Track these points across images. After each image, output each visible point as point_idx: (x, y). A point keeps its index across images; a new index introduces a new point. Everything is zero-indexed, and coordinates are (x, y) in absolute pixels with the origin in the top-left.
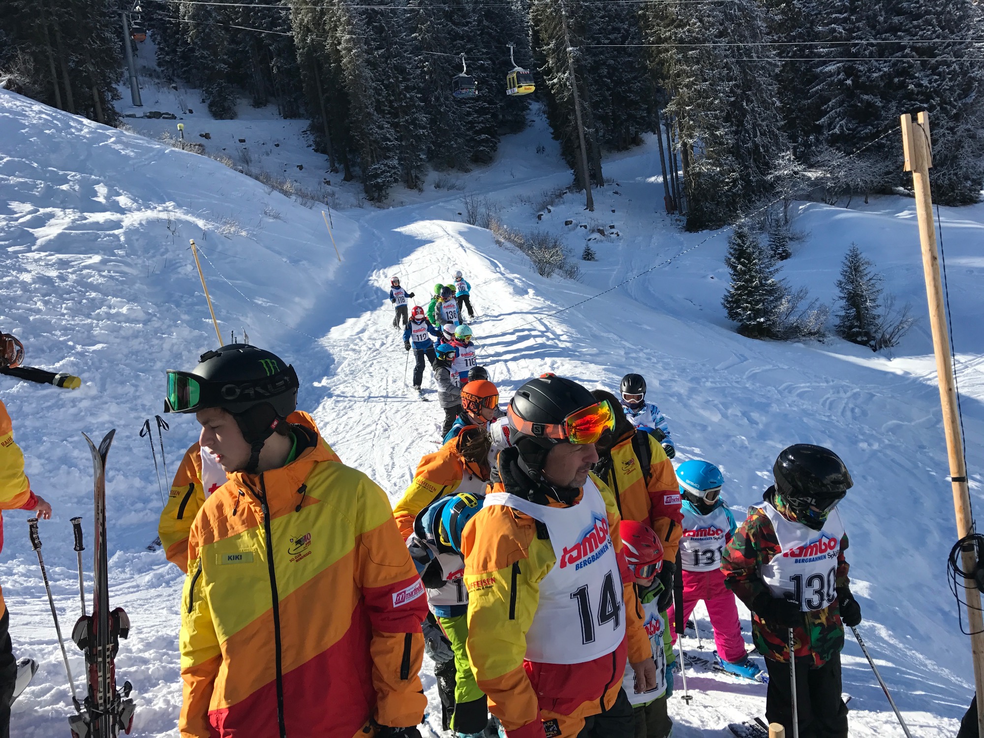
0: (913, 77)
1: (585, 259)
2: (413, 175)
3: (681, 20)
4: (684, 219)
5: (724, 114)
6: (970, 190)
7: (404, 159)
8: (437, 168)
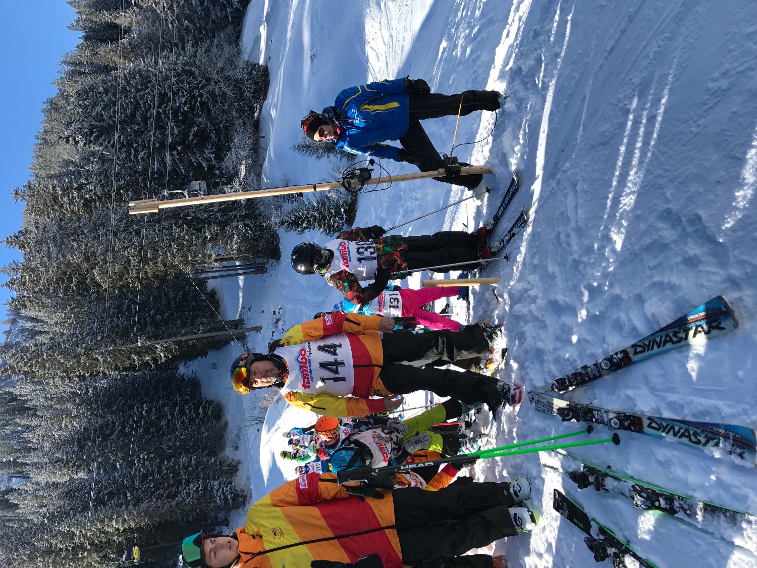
0: (179, 107)
2: (227, 468)
3: (125, 262)
4: (271, 261)
5: (196, 233)
7: (214, 475)
8: (223, 449)
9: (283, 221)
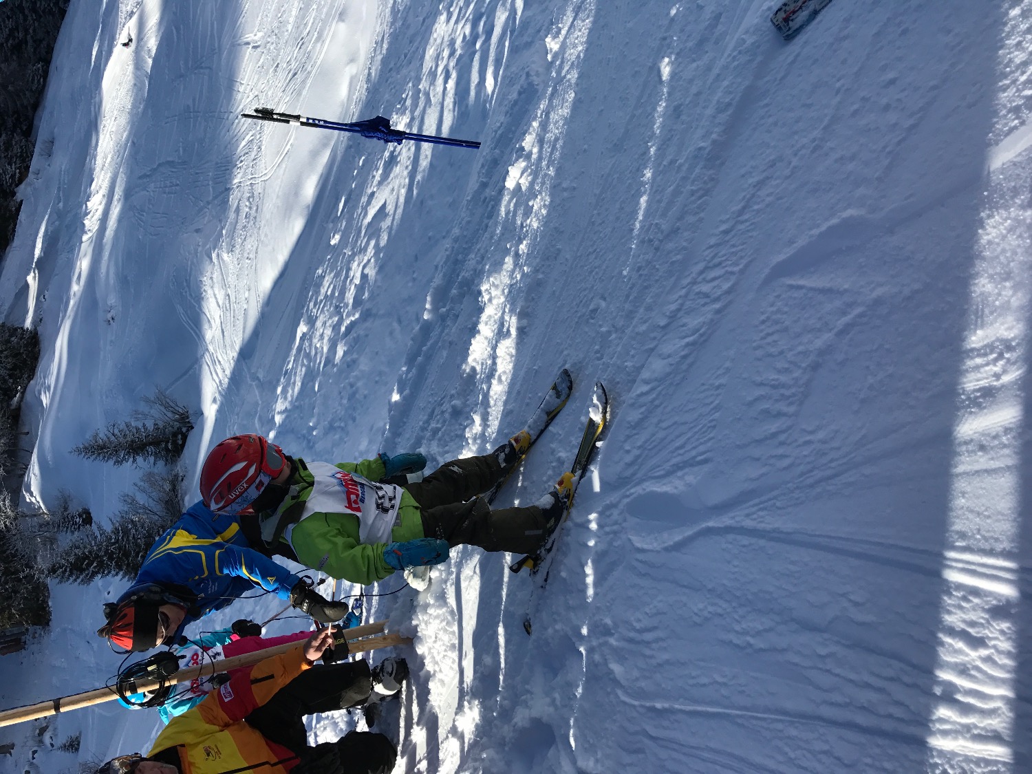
1: (77, 750)
4: (32, 629)
6: (21, 338)
9: (54, 566)
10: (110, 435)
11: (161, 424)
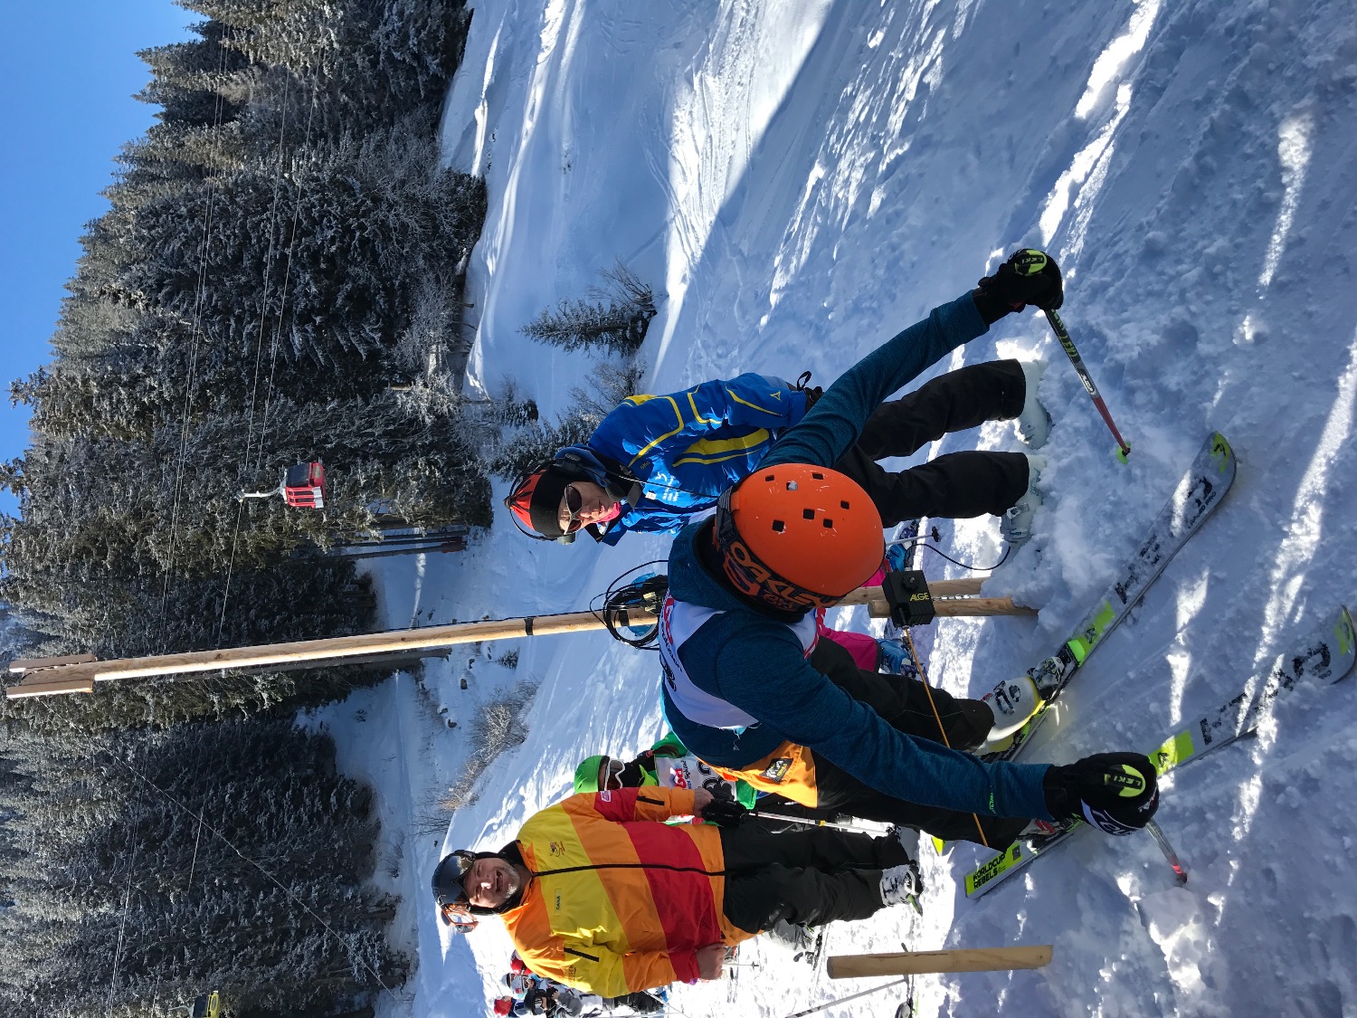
0: (322, 246)
1: (514, 666)
2: (375, 909)
3: (206, 523)
4: (473, 529)
5: (339, 473)
6: (468, 188)
7: (351, 922)
8: (369, 872)
9: (498, 462)
10: (561, 315)
11: (619, 306)
